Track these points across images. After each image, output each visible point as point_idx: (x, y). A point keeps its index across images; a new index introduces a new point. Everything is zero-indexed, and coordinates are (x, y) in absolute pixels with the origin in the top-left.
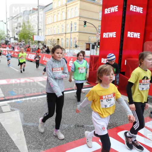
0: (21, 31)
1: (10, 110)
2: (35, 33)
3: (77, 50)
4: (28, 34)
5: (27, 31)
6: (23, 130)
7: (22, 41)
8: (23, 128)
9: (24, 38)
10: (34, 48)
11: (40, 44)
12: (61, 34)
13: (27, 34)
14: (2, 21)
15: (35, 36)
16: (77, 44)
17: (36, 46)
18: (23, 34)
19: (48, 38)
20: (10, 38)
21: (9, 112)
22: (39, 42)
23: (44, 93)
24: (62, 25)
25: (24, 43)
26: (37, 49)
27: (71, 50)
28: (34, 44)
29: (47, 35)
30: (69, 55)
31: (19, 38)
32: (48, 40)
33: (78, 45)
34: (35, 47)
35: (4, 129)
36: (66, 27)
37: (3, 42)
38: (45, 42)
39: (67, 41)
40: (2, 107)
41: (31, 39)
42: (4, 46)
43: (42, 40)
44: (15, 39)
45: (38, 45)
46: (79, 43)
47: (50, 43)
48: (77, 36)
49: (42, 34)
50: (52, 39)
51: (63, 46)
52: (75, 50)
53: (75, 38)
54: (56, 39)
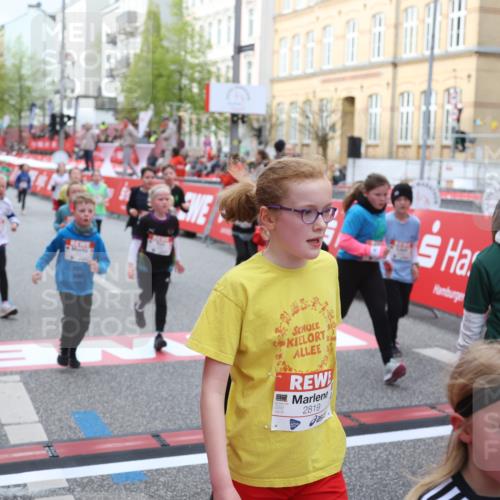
2: (215, 63)
3: (465, 163)
4: (177, 76)
5: (170, 55)
11: (242, 129)
12: (367, 70)
13: (169, 77)
14: (38, 5)
15: (213, 82)
16: (465, 126)
19: (288, 94)
20: (77, 98)
22: (236, 119)
24: (374, 16)
27: (427, 168)
28: (208, 128)
29: (283, 74)
31: (121, 99)
33: (470, 135)
36: (397, 26)
37: (36, 123)
39: (404, 109)
42: (40, 144)
43: (254, 108)
44: (102, 104)
45: (232, 134)
46: (479, 122)
47: (301, 125)
48: (465, 75)
49: (255, 71)
50: (311, 97)
51: (377, 142)
52: (452, 164)
53: (452, 91)
54: (334, 101)
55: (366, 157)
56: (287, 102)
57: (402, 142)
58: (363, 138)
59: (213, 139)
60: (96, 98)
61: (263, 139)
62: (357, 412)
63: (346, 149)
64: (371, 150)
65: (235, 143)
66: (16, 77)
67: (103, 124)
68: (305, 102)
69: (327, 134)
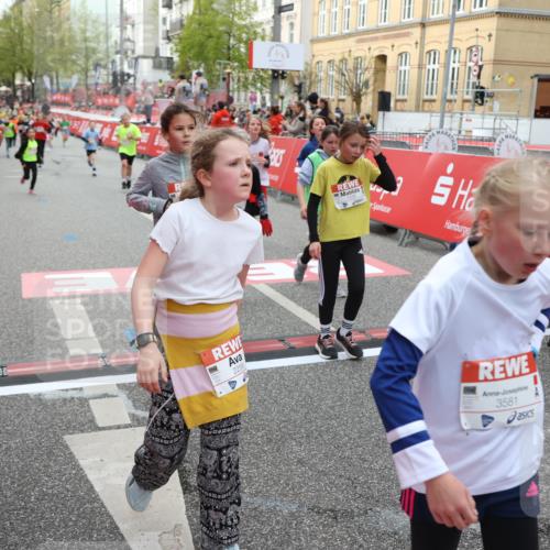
0: (191, 18)
1: (128, 421)
2: (261, 23)
3: (483, 114)
4: (226, 36)
5: (219, 18)
6: (189, 517)
7: (194, 73)
8: (187, 510)
9: (201, 56)
10: (251, 107)
11: (284, 86)
12: (398, 31)
13: (219, 38)
15: (257, 44)
16: (484, 82)
17: (263, 98)
18: (198, 38)
19: (327, 53)
20: (136, 59)
21: (126, 426)
22: (278, 75)
23: (293, 344)
25: (203, 80)
26: (267, 112)
27: (447, 120)
28: (254, 85)
29: (321, 35)
30: (438, 145)
31: (176, 58)
32: (325, 65)
33: (489, 90)
34: (258, 104)
35: (103, 505)
37: (100, 81)
38: (310, 74)
39: (431, 67)
40: (91, 402)
41: (235, 59)
42: (106, 101)
43: (293, 63)
44: (160, 63)
45: (274, 90)
46: (497, 78)
47: (337, 82)
48: (485, 34)
49: (296, 32)
50: (346, 56)
51: (405, 97)
52: (471, 116)
53: (474, 49)
54: (368, 59)
55: (396, 110)
56: (325, 60)
57: (426, 97)
58: (393, 93)
59: (259, 95)
60: (152, 58)
61: (302, 94)
62: (371, 328)
63: (376, 104)
64: (399, 104)
65: (276, 97)
66: (82, 38)
67: (161, 81)
68: (341, 61)
69: (360, 90)
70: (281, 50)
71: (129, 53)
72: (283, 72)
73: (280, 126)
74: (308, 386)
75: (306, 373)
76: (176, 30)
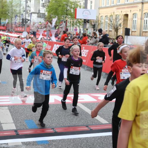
2: (80, 1)
4: (66, 6)
10: (75, 33)
11: (88, 25)
12: (133, 5)
13: (63, 6)
15: (78, 9)
19: (105, 13)
20: (31, 14)
22: (86, 21)
23: (92, 128)
26: (81, 35)
28: (76, 25)
29: (103, 6)
31: (46, 14)
32: (104, 17)
37: (17, 22)
38: (98, 21)
39: (146, 19)
41: (69, 15)
42: (19, 29)
43: (92, 17)
44: (40, 15)
45: (84, 27)
47: (109, 24)
49: (93, 4)
50: (112, 14)
51: (136, 30)
54: (121, 16)
55: (132, 35)
57: (144, 30)
58: (131, 29)
60: (37, 13)
61: (95, 28)
63: (124, 33)
64: (133, 33)
65: (85, 29)
66: (11, 6)
67: (40, 22)
68: (110, 16)
69: (118, 27)
70: (87, 12)
71: (28, 11)
72: (88, 20)
73: (87, 41)
74: (97, 146)
75: (97, 140)
76: (46, 3)
